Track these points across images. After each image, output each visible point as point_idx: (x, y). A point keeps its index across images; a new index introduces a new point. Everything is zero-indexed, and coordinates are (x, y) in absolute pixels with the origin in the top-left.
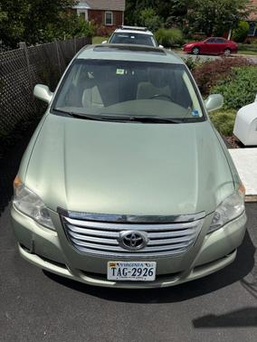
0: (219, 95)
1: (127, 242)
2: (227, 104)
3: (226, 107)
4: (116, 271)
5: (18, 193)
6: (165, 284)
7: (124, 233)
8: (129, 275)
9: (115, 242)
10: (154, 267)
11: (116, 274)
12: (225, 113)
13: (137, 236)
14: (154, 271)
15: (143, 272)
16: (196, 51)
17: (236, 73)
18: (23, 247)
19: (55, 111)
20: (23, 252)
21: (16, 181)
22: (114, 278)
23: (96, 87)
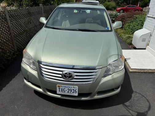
0: (120, 22)
1: (65, 76)
2: (131, 32)
3: (131, 33)
4: (61, 89)
5: (24, 55)
6: (83, 99)
7: (64, 72)
8: (66, 92)
9: (60, 76)
10: (77, 89)
11: (60, 91)
12: (130, 35)
13: (70, 74)
14: (77, 91)
15: (72, 91)
16: (122, 11)
17: (137, 18)
18: (26, 79)
19: (46, 27)
20: (25, 81)
21: (24, 51)
22: (60, 93)
23: (68, 21)
